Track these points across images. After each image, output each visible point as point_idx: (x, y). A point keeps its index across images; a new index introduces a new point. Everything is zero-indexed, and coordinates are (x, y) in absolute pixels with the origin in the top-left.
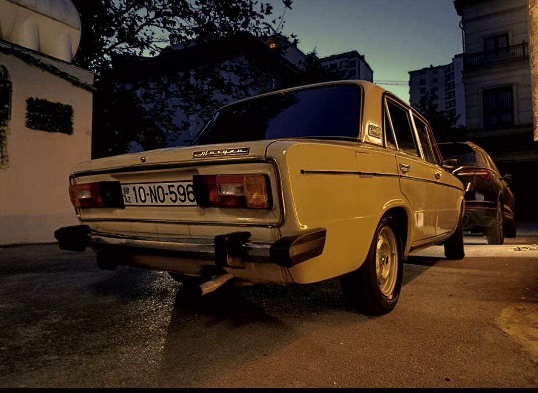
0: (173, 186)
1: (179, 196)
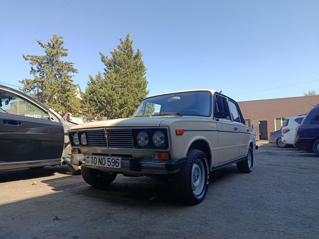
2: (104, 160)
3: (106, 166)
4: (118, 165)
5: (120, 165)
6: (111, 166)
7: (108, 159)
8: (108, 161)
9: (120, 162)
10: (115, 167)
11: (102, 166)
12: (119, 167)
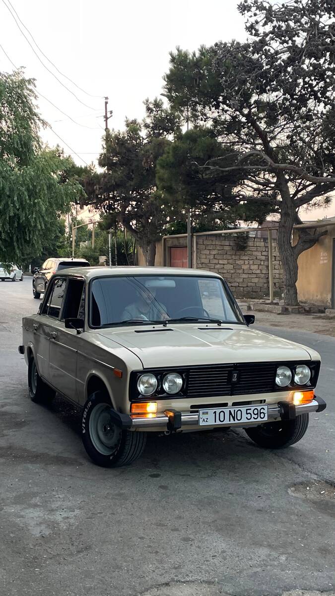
2: (239, 412)
3: (244, 420)
4: (264, 416)
5: (266, 415)
6: (252, 420)
7: (247, 410)
8: (247, 414)
9: (265, 411)
10: (259, 419)
11: (236, 421)
12: (266, 419)
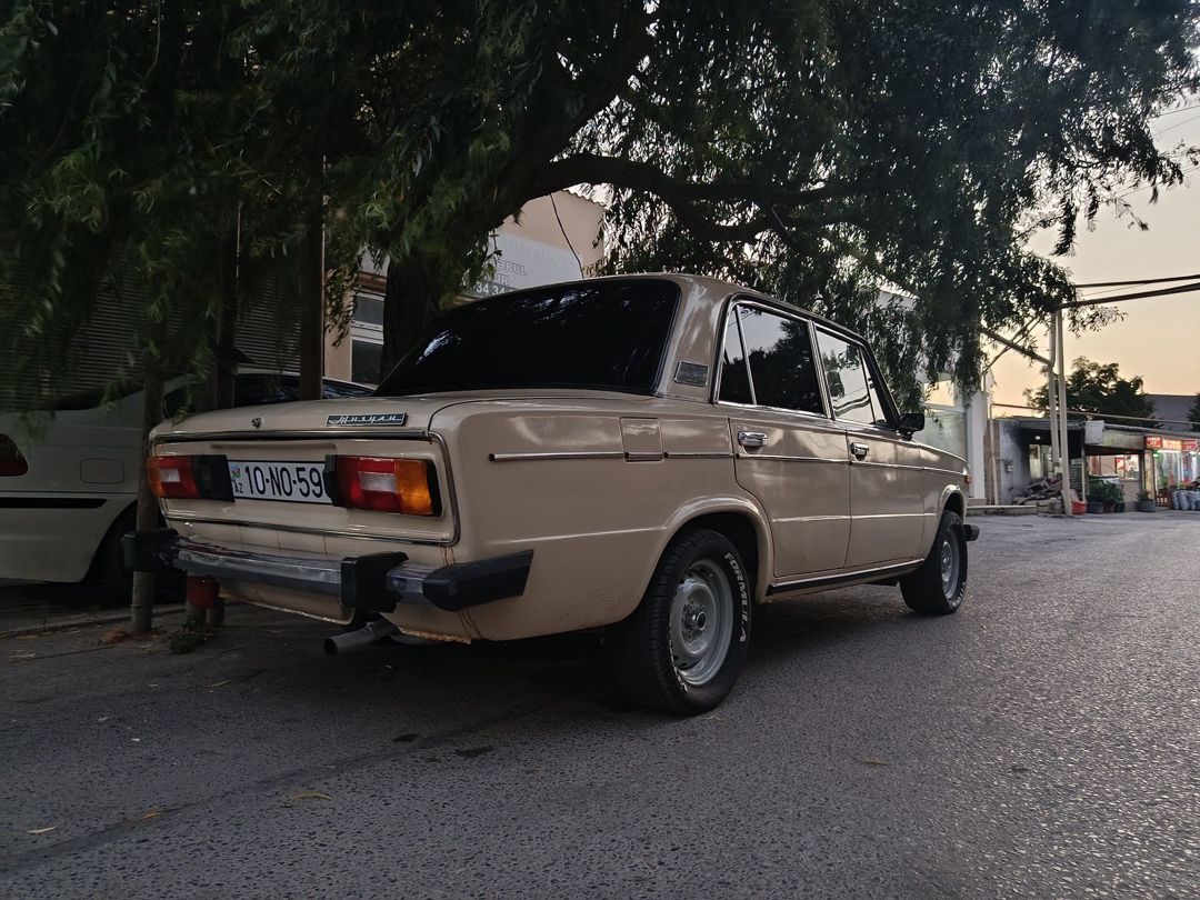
0: (303, 469)
1: (312, 487)
